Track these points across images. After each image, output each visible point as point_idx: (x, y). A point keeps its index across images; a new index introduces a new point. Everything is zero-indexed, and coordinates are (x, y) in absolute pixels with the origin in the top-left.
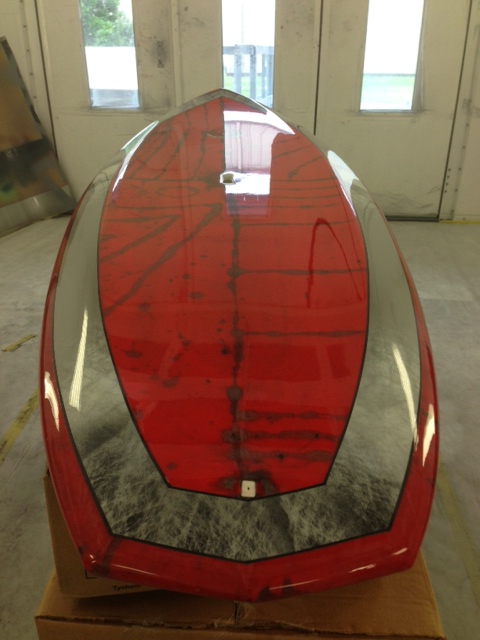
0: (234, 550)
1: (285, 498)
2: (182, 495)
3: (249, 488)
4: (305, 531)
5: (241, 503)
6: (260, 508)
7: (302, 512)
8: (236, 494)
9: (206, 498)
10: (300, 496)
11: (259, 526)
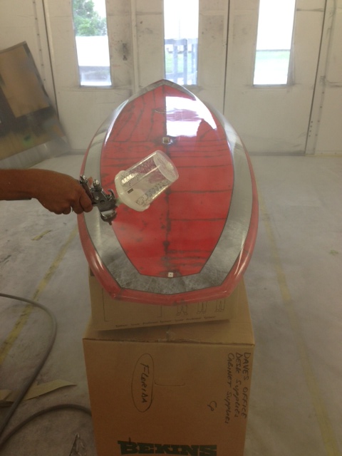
0: (164, 292)
1: (184, 277)
2: (146, 277)
3: (171, 275)
4: (191, 286)
5: (167, 279)
6: (175, 280)
7: (190, 281)
8: (166, 276)
9: (155, 278)
10: (190, 277)
11: (174, 285)
